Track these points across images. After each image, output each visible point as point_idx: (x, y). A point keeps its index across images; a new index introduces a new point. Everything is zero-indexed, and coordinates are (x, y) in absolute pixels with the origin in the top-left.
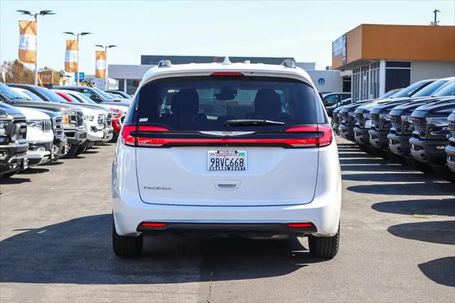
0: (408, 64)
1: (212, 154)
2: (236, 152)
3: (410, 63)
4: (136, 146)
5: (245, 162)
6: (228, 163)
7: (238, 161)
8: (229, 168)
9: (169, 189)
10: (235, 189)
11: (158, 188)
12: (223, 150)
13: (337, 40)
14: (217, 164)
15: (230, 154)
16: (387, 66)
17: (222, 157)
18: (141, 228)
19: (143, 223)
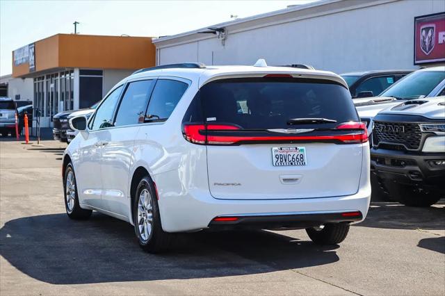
0: (100, 72)
1: (276, 151)
2: (296, 148)
3: (102, 71)
4: (206, 144)
5: (305, 158)
6: (290, 158)
7: (299, 157)
8: (292, 164)
9: (239, 184)
10: (296, 182)
11: (228, 184)
12: (285, 147)
13: (20, 49)
14: (281, 160)
15: (291, 150)
16: (80, 74)
17: (285, 154)
18: (214, 223)
19: (217, 217)
